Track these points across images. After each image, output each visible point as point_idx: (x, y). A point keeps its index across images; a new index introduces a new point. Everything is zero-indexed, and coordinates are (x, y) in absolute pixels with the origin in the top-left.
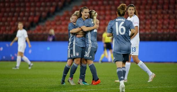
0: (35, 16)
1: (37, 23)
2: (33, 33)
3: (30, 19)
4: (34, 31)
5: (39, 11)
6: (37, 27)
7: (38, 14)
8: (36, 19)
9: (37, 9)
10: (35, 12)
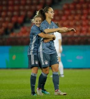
0: (19, 15)
1: (22, 24)
2: (18, 36)
3: (14, 19)
4: (19, 34)
5: (24, 10)
6: (22, 29)
7: (22, 13)
8: (20, 19)
9: (21, 7)
10: (19, 11)
